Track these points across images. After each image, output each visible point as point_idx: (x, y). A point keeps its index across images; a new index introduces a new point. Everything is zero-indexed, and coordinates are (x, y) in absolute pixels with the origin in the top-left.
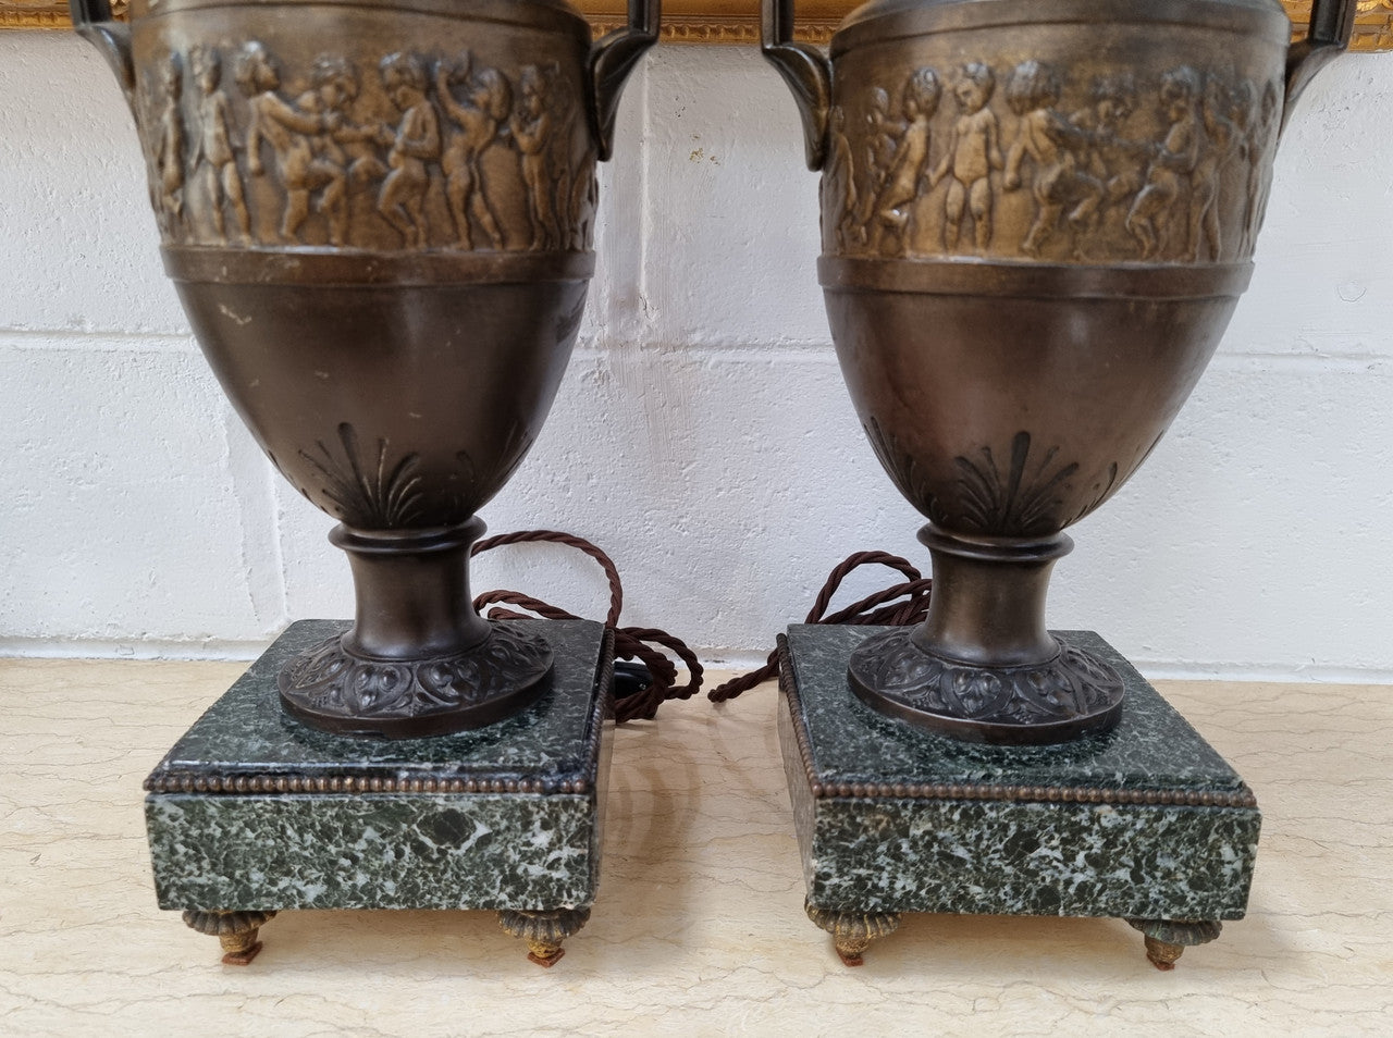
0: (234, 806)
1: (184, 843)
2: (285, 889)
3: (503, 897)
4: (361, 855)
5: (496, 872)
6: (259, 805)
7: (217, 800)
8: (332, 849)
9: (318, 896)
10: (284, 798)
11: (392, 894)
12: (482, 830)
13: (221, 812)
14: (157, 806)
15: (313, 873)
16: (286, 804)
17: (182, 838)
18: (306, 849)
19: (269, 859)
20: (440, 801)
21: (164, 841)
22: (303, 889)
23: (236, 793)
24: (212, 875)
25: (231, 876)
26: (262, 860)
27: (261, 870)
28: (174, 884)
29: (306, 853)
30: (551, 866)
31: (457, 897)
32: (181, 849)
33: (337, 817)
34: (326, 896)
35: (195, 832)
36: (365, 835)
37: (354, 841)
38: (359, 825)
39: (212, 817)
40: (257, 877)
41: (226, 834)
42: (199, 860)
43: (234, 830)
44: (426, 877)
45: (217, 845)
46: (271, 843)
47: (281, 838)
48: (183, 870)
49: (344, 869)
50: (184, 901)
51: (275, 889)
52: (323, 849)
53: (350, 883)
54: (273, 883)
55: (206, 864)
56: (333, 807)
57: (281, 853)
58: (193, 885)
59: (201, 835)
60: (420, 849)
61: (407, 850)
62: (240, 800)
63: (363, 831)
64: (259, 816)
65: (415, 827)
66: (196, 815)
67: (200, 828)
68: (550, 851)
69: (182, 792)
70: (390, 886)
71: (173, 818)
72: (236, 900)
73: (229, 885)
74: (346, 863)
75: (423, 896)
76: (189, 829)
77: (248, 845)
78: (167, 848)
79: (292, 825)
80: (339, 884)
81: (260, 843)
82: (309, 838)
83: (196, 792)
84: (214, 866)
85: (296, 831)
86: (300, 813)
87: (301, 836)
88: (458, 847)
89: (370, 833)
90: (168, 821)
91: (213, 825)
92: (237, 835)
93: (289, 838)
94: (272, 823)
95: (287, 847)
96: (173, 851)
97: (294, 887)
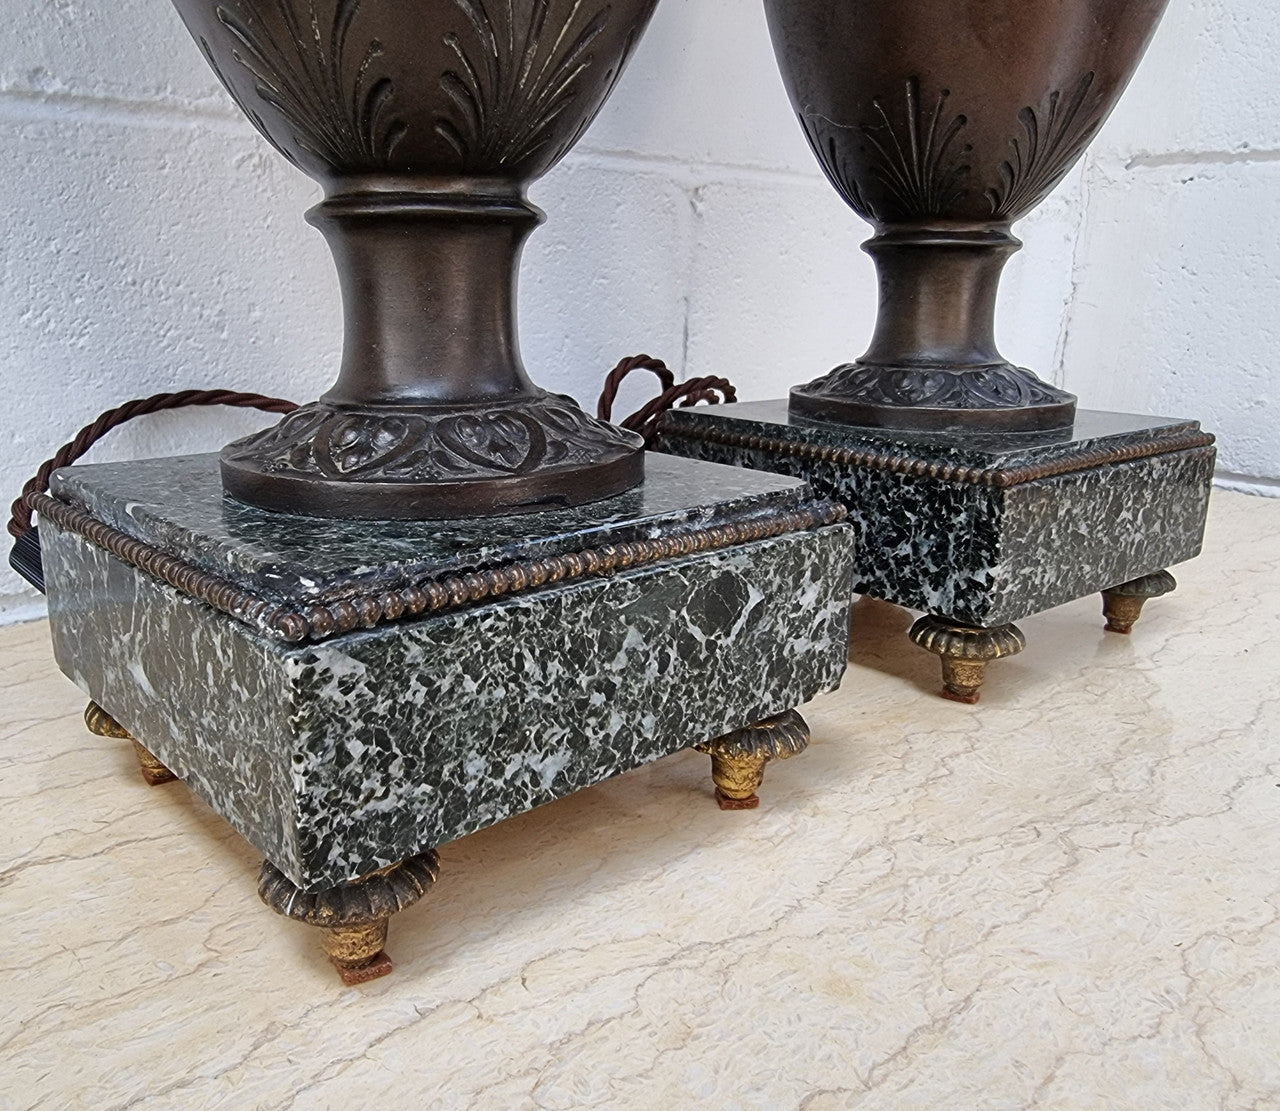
0: (448, 634)
1: (364, 736)
2: (516, 775)
3: (768, 697)
4: (617, 680)
5: (763, 662)
6: (489, 622)
7: (422, 631)
8: (583, 680)
9: (560, 774)
10: (523, 603)
11: (649, 736)
12: (755, 597)
13: (429, 651)
14: (319, 667)
15: (557, 732)
16: (526, 612)
17: (360, 724)
18: (548, 690)
19: (495, 726)
20: (715, 562)
21: (329, 741)
22: (537, 768)
23: (451, 608)
24: (407, 786)
25: (434, 779)
26: (486, 732)
27: (482, 752)
28: (341, 828)
29: (548, 699)
30: (815, 637)
31: (720, 715)
32: (356, 748)
33: (594, 621)
34: (570, 770)
35: (381, 708)
36: (625, 645)
37: (611, 659)
38: (620, 625)
39: (413, 666)
40: (475, 765)
41: (433, 694)
42: (384, 765)
43: (445, 684)
44: (689, 692)
45: (417, 721)
46: (500, 693)
47: (514, 679)
48: (356, 792)
49: (594, 713)
50: (355, 858)
51: (499, 783)
52: (572, 683)
53: (602, 734)
54: (498, 770)
55: (396, 770)
56: (590, 601)
57: (513, 709)
58: (373, 817)
59: (392, 710)
60: (688, 647)
61: (673, 653)
62: (459, 622)
63: (623, 636)
64: (486, 645)
65: (684, 612)
66: (387, 670)
67: (393, 695)
68: (817, 610)
69: (360, 628)
70: (649, 721)
71: (346, 687)
72: (440, 823)
73: (432, 799)
74: (597, 699)
75: (686, 724)
76: (374, 701)
77: (468, 707)
78: (332, 754)
79: (532, 652)
80: (587, 739)
81: (483, 698)
82: (554, 667)
83: (383, 622)
84: (410, 764)
85: (537, 660)
86: (545, 624)
87: (544, 668)
88: (727, 635)
89: (633, 638)
90: (338, 696)
91: (413, 682)
92: (451, 691)
93: (527, 676)
94: (504, 654)
95: (524, 692)
96: (343, 758)
97: (528, 768)
